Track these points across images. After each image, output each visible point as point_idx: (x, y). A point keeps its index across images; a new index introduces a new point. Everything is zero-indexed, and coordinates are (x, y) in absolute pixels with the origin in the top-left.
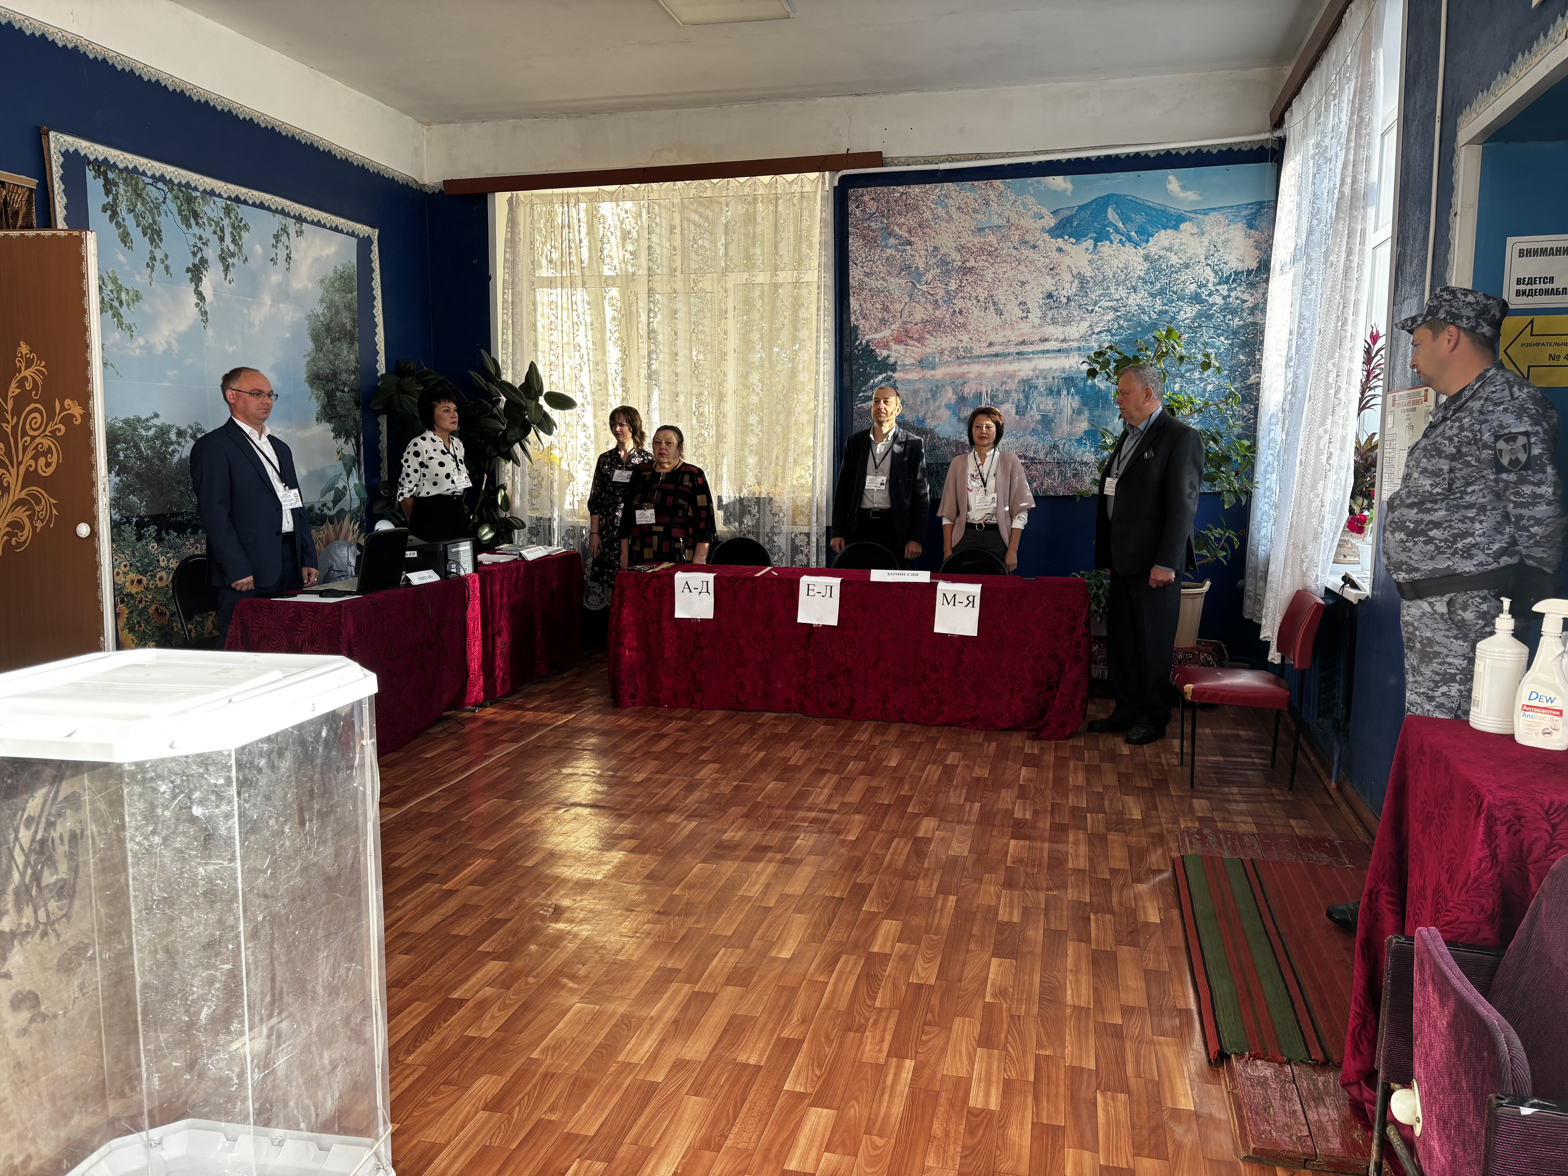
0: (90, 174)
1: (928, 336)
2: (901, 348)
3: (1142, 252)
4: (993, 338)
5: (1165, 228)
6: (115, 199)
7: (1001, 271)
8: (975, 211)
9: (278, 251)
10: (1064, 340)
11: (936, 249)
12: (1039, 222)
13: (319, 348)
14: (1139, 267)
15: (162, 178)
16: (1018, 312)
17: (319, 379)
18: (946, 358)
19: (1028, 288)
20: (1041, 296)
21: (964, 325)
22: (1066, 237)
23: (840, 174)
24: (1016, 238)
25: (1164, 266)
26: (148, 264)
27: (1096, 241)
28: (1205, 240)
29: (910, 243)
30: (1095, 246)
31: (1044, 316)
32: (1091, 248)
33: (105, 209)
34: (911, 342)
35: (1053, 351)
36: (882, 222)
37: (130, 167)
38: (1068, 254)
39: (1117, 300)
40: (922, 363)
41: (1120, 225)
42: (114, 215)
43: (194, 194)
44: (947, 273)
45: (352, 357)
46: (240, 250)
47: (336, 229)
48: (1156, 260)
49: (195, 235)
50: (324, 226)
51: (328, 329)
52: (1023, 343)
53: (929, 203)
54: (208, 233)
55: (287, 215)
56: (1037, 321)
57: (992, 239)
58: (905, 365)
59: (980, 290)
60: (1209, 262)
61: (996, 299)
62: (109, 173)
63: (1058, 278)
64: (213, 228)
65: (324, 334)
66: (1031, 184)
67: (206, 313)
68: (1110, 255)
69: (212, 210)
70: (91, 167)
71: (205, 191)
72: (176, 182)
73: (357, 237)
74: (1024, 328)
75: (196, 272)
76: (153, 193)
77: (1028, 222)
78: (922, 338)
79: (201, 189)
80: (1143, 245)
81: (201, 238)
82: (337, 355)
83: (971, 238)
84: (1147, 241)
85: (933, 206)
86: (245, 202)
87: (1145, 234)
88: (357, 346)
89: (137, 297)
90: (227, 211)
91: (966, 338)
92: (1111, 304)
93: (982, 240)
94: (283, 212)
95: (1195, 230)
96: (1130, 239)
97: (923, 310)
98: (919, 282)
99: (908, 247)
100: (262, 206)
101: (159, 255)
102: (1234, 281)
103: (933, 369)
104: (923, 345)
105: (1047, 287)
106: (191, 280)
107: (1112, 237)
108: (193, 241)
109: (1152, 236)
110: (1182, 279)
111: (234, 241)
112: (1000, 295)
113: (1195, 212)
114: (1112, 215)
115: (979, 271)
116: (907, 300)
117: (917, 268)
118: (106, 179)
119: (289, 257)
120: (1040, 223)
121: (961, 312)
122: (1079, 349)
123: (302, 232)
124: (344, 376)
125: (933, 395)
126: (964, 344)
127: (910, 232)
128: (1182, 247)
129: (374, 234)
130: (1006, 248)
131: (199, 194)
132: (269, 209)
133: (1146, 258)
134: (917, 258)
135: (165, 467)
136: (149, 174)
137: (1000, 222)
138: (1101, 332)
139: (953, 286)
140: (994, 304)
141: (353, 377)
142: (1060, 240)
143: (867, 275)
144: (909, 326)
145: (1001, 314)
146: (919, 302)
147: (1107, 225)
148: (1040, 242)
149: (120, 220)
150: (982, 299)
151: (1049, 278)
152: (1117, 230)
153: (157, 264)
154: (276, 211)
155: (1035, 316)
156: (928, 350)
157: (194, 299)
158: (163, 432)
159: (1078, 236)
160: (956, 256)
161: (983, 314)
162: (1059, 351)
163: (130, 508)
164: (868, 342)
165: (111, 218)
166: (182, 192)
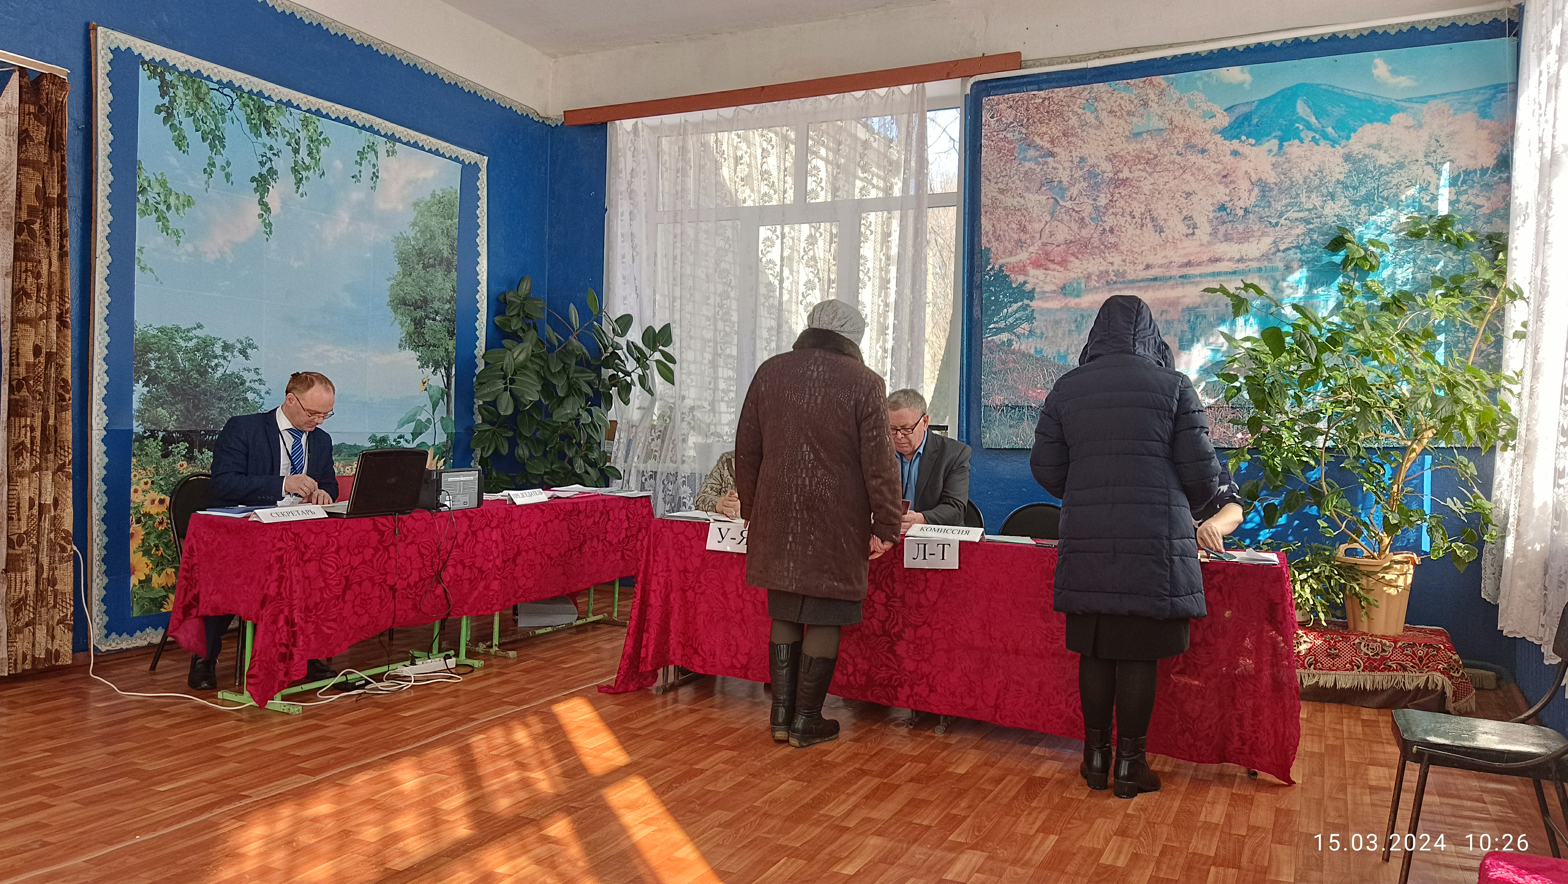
0: (143, 74)
1: (1072, 259)
2: (1040, 273)
3: (1342, 151)
4: (1151, 259)
5: (1371, 121)
6: (172, 101)
7: (1161, 181)
8: (1129, 113)
9: (362, 168)
10: (1241, 260)
11: (1082, 159)
12: (1209, 122)
13: (408, 272)
14: (1338, 170)
15: (230, 84)
16: (1182, 229)
17: (405, 304)
18: (1093, 283)
19: (1195, 199)
20: (1211, 208)
21: (1115, 246)
22: (1244, 138)
23: (972, 80)
24: (1179, 140)
25: (1371, 168)
26: (205, 170)
27: (1282, 140)
28: (1425, 134)
29: (1052, 155)
30: (1281, 146)
31: (1214, 233)
32: (1275, 149)
33: (158, 110)
34: (1052, 266)
35: (1226, 273)
36: (1021, 133)
37: (193, 71)
38: (1246, 158)
39: (1309, 210)
40: (1064, 290)
41: (1313, 120)
42: (169, 116)
43: (267, 103)
44: (1096, 187)
45: (448, 285)
46: (317, 164)
47: (436, 153)
48: (1360, 160)
49: (264, 145)
50: (422, 148)
51: (420, 254)
52: (1189, 264)
53: (1076, 109)
54: (280, 143)
55: (378, 133)
56: (1206, 239)
57: (1151, 144)
58: (1044, 292)
59: (1135, 204)
60: (1430, 160)
61: (1155, 214)
62: (167, 74)
63: (1232, 186)
64: (287, 139)
65: (415, 259)
66: (1201, 78)
67: (270, 224)
68: (1300, 157)
69: (288, 121)
70: (146, 66)
71: (280, 101)
72: (246, 90)
73: (462, 162)
74: (1190, 248)
75: (262, 183)
76: (218, 98)
77: (1195, 123)
78: (1066, 261)
79: (276, 99)
80: (1343, 142)
81: (271, 148)
82: (429, 283)
83: (1125, 145)
84: (1348, 138)
85: (1080, 111)
86: (327, 116)
87: (1345, 130)
88: (454, 274)
89: (189, 202)
90: (305, 123)
91: (1117, 260)
92: (1301, 215)
93: (1139, 146)
94: (371, 129)
95: (1411, 122)
96: (1325, 136)
97: (1066, 229)
98: (1062, 197)
99: (1050, 159)
100: (346, 121)
101: (219, 161)
102: (1464, 182)
103: (1078, 296)
104: (1066, 269)
105: (1218, 197)
106: (256, 190)
107: (1302, 135)
108: (261, 150)
109: (1355, 131)
110: (1394, 182)
111: (310, 154)
112: (1160, 210)
113: (1410, 100)
114: (1301, 108)
115: (1134, 183)
116: (1048, 218)
117: (1060, 182)
118: (163, 80)
119: (375, 176)
120: (1210, 124)
121: (1112, 231)
122: (1260, 270)
123: (394, 152)
124: (437, 305)
125: (1077, 327)
126: (1115, 267)
127: (1052, 142)
128: (1394, 144)
129: (483, 161)
130: (1168, 155)
131: (273, 104)
132: (354, 125)
133: (1347, 158)
134: (1061, 171)
135: (204, 382)
136: (215, 80)
137: (1161, 125)
138: (1288, 249)
139: (1103, 201)
140: (1153, 219)
141: (447, 306)
142: (1235, 142)
143: (1001, 191)
144: (1049, 248)
145: (1162, 231)
146: (1061, 221)
147: (1295, 121)
148: (1210, 145)
149: (176, 122)
150: (1137, 215)
151: (1221, 188)
152: (1309, 126)
153: (217, 170)
154: (363, 127)
155: (1204, 232)
156: (1072, 275)
157: (258, 210)
158: (205, 345)
159: (1258, 134)
160: (1106, 166)
161: (1138, 231)
162: (1234, 273)
163: (156, 421)
164: (1001, 267)
165: (165, 121)
166: (253, 100)
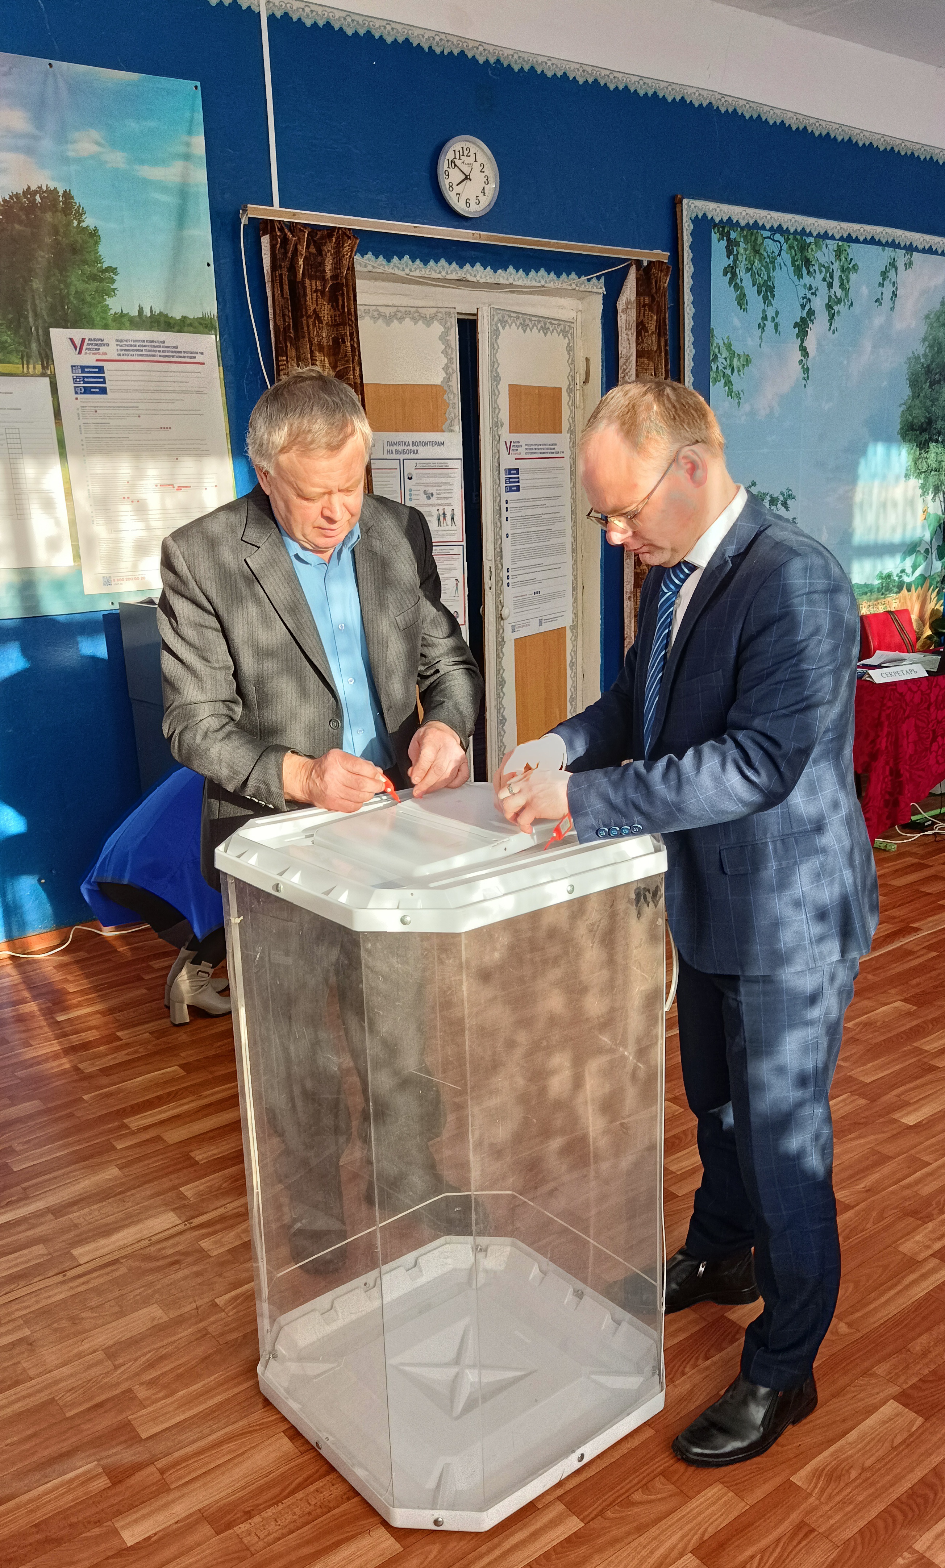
0: (715, 237)
6: (735, 259)
9: (884, 290)
13: (915, 396)
15: (780, 229)
17: (913, 429)
26: (759, 324)
33: (725, 273)
37: (751, 222)
42: (733, 277)
43: (808, 240)
46: (847, 295)
49: (805, 285)
50: (935, 252)
51: (928, 370)
54: (817, 281)
55: (897, 246)
62: (732, 232)
64: (823, 274)
65: (923, 378)
67: (808, 369)
69: (824, 255)
70: (716, 230)
71: (819, 235)
75: (802, 327)
76: (770, 246)
79: (815, 234)
81: (810, 288)
82: (934, 402)
86: (856, 240)
89: (748, 361)
90: (839, 252)
94: (894, 245)
100: (872, 241)
101: (770, 313)
106: (798, 336)
108: (802, 292)
111: (842, 286)
118: (729, 240)
119: (895, 295)
123: (910, 263)
124: (940, 424)
131: (812, 239)
132: (879, 243)
136: (768, 227)
149: (738, 281)
153: (768, 323)
154: (887, 244)
157: (798, 355)
165: (731, 281)
166: (797, 240)
